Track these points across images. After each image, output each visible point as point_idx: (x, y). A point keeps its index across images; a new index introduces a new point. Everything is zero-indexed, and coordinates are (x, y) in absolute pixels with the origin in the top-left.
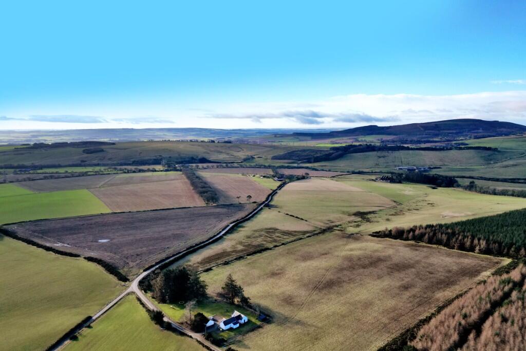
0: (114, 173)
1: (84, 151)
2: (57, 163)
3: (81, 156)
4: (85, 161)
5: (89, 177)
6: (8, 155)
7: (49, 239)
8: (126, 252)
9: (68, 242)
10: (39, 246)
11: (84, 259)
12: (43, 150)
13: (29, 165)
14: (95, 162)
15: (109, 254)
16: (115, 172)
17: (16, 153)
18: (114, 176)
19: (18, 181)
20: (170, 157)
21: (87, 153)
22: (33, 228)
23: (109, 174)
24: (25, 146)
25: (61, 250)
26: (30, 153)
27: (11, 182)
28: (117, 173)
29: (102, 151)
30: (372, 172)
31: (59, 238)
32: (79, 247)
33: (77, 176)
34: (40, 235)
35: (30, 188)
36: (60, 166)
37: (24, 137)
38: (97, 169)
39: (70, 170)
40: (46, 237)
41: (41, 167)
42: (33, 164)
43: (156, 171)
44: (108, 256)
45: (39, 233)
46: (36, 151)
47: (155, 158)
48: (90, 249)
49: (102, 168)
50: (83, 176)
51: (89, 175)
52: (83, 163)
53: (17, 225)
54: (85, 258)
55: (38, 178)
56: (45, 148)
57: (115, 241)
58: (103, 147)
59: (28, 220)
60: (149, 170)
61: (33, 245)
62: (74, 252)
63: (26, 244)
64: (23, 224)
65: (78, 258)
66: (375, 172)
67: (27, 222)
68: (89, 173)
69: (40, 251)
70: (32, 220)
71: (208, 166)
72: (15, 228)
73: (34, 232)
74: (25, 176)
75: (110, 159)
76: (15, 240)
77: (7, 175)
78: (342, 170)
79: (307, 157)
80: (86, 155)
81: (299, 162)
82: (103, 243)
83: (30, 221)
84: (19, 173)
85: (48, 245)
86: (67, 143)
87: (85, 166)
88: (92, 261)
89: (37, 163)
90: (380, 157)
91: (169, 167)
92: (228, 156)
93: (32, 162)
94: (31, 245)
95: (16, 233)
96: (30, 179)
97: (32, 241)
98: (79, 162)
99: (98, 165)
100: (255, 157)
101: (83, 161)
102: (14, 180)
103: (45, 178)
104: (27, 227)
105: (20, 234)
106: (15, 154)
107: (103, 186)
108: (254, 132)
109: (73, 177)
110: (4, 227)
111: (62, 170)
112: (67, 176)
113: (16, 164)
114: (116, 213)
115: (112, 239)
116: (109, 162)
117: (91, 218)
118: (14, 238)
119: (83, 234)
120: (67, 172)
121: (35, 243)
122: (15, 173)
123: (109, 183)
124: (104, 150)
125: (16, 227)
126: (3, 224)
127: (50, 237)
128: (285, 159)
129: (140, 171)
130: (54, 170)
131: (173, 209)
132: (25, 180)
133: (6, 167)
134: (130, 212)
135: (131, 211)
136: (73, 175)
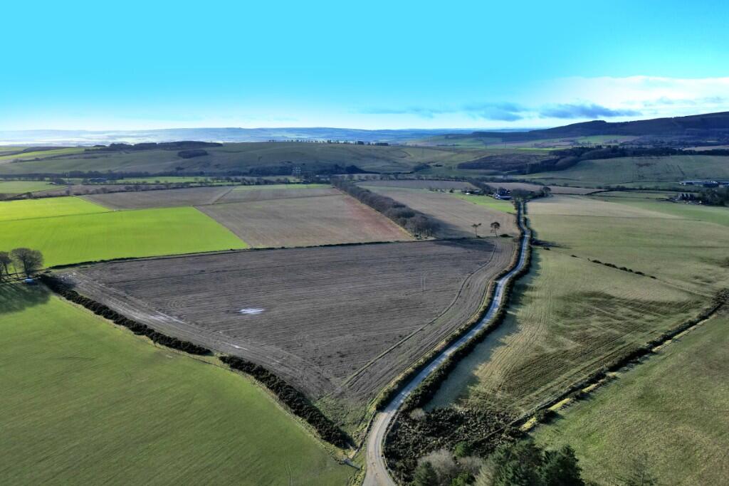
0: (228, 185)
1: (180, 154)
2: (143, 171)
3: (177, 161)
4: (182, 169)
5: (192, 190)
6: (75, 158)
7: (139, 302)
8: (313, 346)
9: (180, 312)
10: (120, 320)
11: (221, 363)
12: (124, 153)
13: (105, 173)
14: (197, 170)
15: (274, 349)
16: (230, 183)
17: (87, 155)
18: (231, 188)
19: (87, 193)
20: (304, 164)
21: (184, 157)
22: (107, 276)
23: (221, 186)
24: (99, 148)
25: (168, 333)
26: (106, 156)
27: (77, 194)
28: (233, 185)
29: (205, 154)
30: (641, 189)
31: (159, 300)
32: (203, 325)
33: (174, 188)
34: (122, 293)
35: (105, 203)
36: (147, 175)
37: (99, 139)
38: (201, 179)
39: (162, 180)
40: (133, 298)
41: (122, 176)
42: (110, 171)
43: (289, 183)
44: (275, 355)
45: (119, 288)
46: (115, 154)
47: (281, 165)
48: (228, 333)
49: (209, 179)
50: (182, 187)
51: (192, 187)
52: (179, 172)
53: (77, 268)
54: (223, 359)
55: (118, 190)
56: (126, 151)
57: (276, 312)
58: (206, 149)
59: (98, 259)
60: (279, 182)
61: (106, 317)
62: (197, 339)
63: (92, 312)
64: (89, 266)
65: (206, 358)
66: (645, 189)
67: (96, 262)
68: (191, 185)
69: (121, 333)
70: (106, 259)
71: (367, 177)
72: (72, 275)
73: (110, 284)
74: (99, 187)
75: (217, 166)
76: (70, 302)
77: (73, 186)
78: (587, 186)
79: (517, 165)
80: (181, 160)
81: (506, 172)
82: (252, 316)
83: (103, 261)
84: (90, 183)
85: (138, 316)
86: (155, 144)
87: (182, 175)
88: (241, 369)
89: (116, 169)
90: (640, 165)
91: (306, 177)
92: (388, 164)
93: (109, 169)
94: (101, 317)
95: (74, 285)
96: (105, 191)
97: (105, 308)
98: (174, 170)
99: (202, 174)
100: (431, 165)
101: (178, 169)
102: (82, 192)
103: (128, 190)
104: (97, 273)
105: (82, 291)
106: (85, 158)
107: (218, 202)
108: (409, 133)
109: (168, 189)
110: (54, 271)
111: (151, 181)
112: (159, 188)
113: (86, 171)
114: (258, 249)
115: (269, 308)
116: (217, 170)
117: (215, 257)
118: (68, 299)
119: (206, 294)
120: (158, 182)
121: (111, 312)
122: (85, 183)
123: (226, 198)
124: (208, 152)
125: (74, 274)
126: (51, 266)
127: (141, 298)
128: (481, 168)
129: (266, 183)
130: (140, 180)
131: (360, 244)
132: (98, 192)
133: (73, 175)
134: (283, 248)
135: (286, 246)
136: (168, 186)
